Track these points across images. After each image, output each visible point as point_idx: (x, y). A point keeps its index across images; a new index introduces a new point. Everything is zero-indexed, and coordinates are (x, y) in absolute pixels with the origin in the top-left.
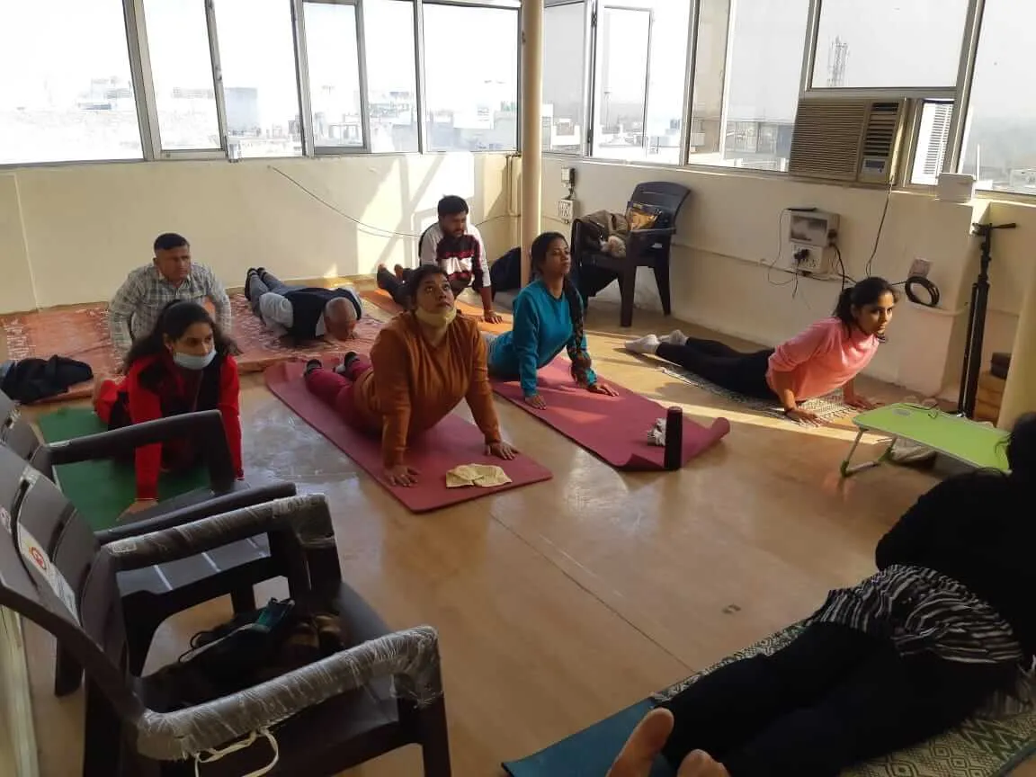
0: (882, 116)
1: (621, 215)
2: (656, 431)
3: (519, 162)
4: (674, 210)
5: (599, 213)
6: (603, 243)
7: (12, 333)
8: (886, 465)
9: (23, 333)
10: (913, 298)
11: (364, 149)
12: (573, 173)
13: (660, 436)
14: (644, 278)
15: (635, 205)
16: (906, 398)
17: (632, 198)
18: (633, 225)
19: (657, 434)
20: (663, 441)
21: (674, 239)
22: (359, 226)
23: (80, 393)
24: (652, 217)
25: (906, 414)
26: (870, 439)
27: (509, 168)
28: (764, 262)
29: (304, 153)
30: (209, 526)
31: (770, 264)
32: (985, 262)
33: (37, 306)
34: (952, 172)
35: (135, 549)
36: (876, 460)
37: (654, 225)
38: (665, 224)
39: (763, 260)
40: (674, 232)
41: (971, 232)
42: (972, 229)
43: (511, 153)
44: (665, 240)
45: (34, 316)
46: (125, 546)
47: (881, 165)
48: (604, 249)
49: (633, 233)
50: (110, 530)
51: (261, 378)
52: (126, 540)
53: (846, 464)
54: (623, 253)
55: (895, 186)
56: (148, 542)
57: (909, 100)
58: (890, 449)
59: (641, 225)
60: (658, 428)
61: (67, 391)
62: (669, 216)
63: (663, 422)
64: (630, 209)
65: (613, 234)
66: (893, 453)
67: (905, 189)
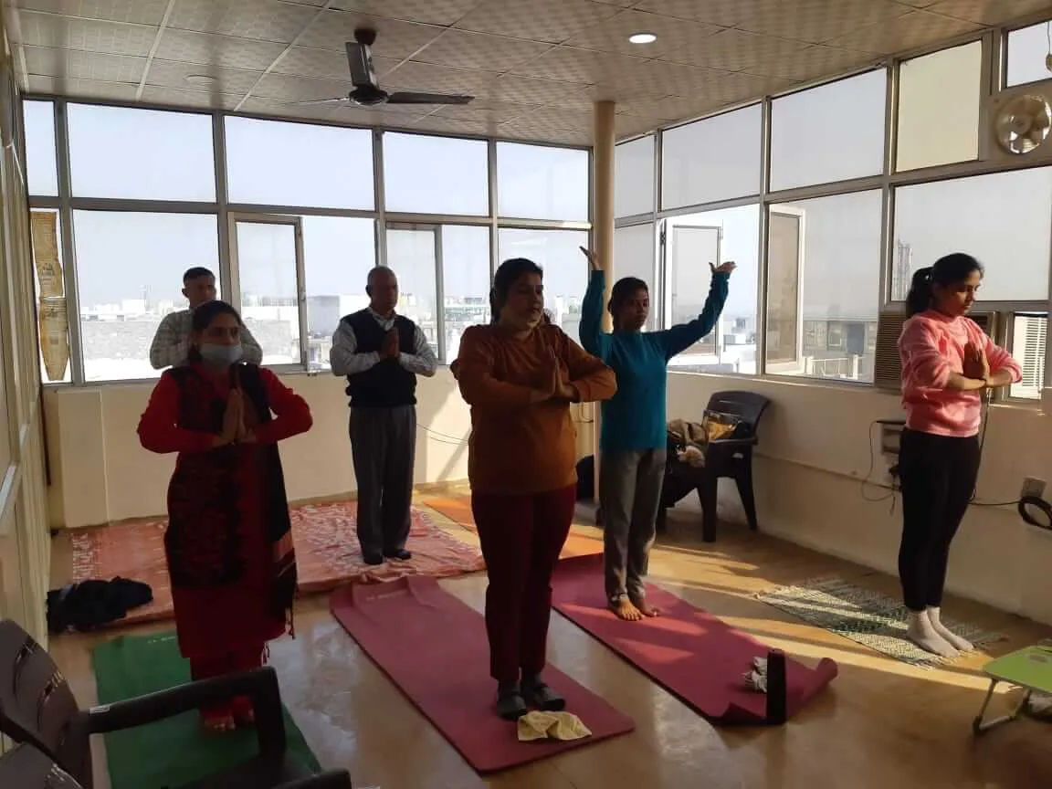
1: (698, 425)
2: (754, 674)
4: (753, 419)
5: (675, 422)
6: (680, 453)
7: (80, 549)
8: (1023, 718)
9: (90, 549)
10: (1028, 519)
13: (759, 680)
14: (726, 488)
15: (712, 414)
16: (1040, 641)
17: (708, 408)
18: (711, 435)
19: (756, 677)
20: (763, 687)
21: (755, 449)
22: (429, 433)
23: (140, 617)
24: (730, 426)
25: (1043, 660)
26: (1002, 688)
28: (856, 476)
31: (864, 478)
33: (109, 518)
36: (1013, 713)
37: (734, 434)
38: (745, 436)
39: (855, 473)
40: (756, 442)
44: (747, 451)
45: (104, 530)
48: (682, 459)
49: (711, 444)
51: (325, 600)
53: (979, 720)
54: (703, 463)
55: (994, 400)
58: (1026, 700)
59: (720, 434)
60: (756, 669)
61: (124, 615)
62: (748, 425)
63: (762, 662)
64: (707, 418)
65: (690, 444)
66: (1031, 705)
67: (1006, 403)
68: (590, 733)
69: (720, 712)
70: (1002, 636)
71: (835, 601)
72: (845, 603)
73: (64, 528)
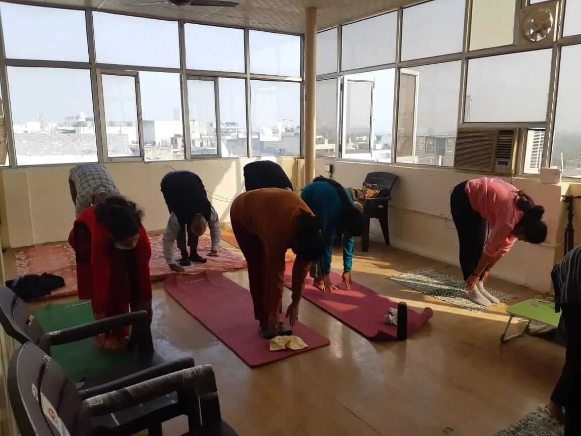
0: (505, 138)
1: (360, 190)
2: (390, 316)
3: (302, 162)
4: (389, 187)
7: (20, 259)
8: (526, 336)
9: (26, 259)
11: (218, 155)
12: (331, 167)
13: (393, 319)
14: (374, 224)
15: (367, 184)
16: (535, 297)
17: (365, 181)
18: (367, 195)
19: (391, 317)
20: (395, 322)
21: (390, 203)
22: (214, 196)
23: (59, 294)
24: (377, 191)
25: (537, 306)
26: (515, 321)
27: (296, 164)
28: (442, 216)
29: (185, 158)
30: (145, 386)
31: (446, 217)
32: (571, 216)
33: (35, 243)
34: (547, 167)
35: (102, 402)
36: (520, 333)
37: (379, 195)
38: (385, 195)
39: (442, 215)
40: (390, 199)
41: (561, 200)
42: (562, 198)
43: (296, 157)
44: (385, 204)
45: (33, 249)
46: (96, 401)
47: (506, 163)
49: (367, 200)
50: (87, 390)
51: (162, 284)
52: (97, 397)
53: (503, 336)
55: (515, 174)
56: (110, 398)
57: (520, 129)
58: (528, 326)
59: (371, 195)
60: (391, 313)
61: (50, 293)
62: (387, 190)
63: (395, 311)
64: (364, 187)
65: (356, 200)
66: (530, 329)
67: (521, 176)
68: (307, 346)
69: (373, 335)
70: (515, 296)
71: (430, 280)
72: (436, 281)
73: (9, 247)
